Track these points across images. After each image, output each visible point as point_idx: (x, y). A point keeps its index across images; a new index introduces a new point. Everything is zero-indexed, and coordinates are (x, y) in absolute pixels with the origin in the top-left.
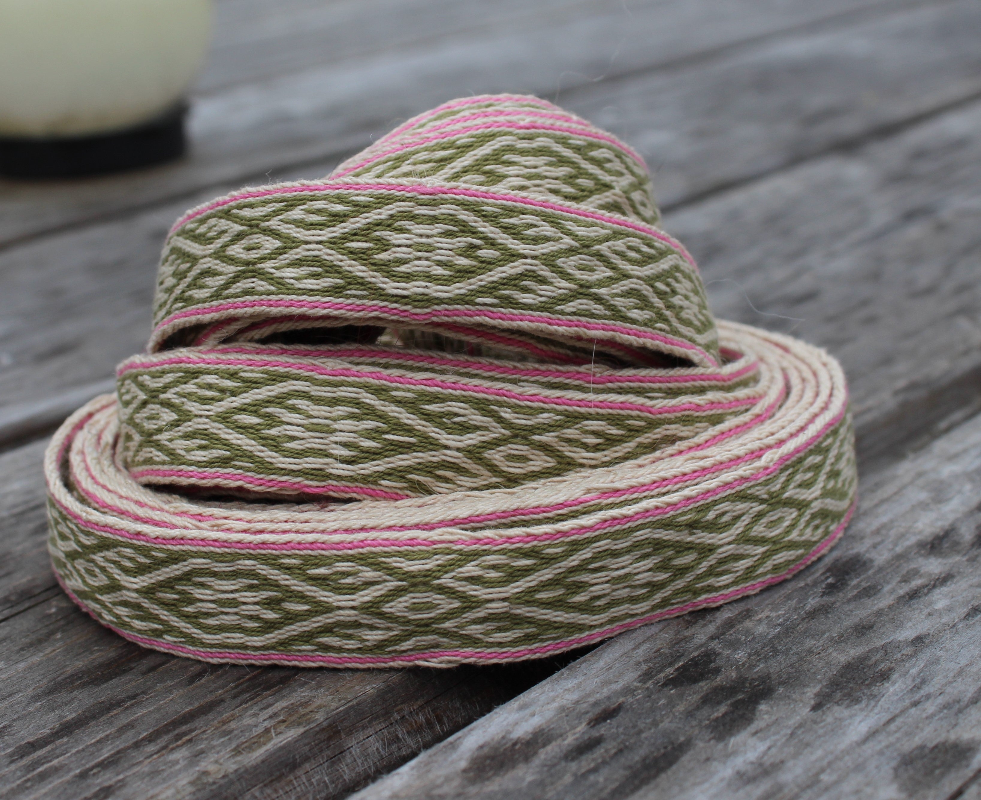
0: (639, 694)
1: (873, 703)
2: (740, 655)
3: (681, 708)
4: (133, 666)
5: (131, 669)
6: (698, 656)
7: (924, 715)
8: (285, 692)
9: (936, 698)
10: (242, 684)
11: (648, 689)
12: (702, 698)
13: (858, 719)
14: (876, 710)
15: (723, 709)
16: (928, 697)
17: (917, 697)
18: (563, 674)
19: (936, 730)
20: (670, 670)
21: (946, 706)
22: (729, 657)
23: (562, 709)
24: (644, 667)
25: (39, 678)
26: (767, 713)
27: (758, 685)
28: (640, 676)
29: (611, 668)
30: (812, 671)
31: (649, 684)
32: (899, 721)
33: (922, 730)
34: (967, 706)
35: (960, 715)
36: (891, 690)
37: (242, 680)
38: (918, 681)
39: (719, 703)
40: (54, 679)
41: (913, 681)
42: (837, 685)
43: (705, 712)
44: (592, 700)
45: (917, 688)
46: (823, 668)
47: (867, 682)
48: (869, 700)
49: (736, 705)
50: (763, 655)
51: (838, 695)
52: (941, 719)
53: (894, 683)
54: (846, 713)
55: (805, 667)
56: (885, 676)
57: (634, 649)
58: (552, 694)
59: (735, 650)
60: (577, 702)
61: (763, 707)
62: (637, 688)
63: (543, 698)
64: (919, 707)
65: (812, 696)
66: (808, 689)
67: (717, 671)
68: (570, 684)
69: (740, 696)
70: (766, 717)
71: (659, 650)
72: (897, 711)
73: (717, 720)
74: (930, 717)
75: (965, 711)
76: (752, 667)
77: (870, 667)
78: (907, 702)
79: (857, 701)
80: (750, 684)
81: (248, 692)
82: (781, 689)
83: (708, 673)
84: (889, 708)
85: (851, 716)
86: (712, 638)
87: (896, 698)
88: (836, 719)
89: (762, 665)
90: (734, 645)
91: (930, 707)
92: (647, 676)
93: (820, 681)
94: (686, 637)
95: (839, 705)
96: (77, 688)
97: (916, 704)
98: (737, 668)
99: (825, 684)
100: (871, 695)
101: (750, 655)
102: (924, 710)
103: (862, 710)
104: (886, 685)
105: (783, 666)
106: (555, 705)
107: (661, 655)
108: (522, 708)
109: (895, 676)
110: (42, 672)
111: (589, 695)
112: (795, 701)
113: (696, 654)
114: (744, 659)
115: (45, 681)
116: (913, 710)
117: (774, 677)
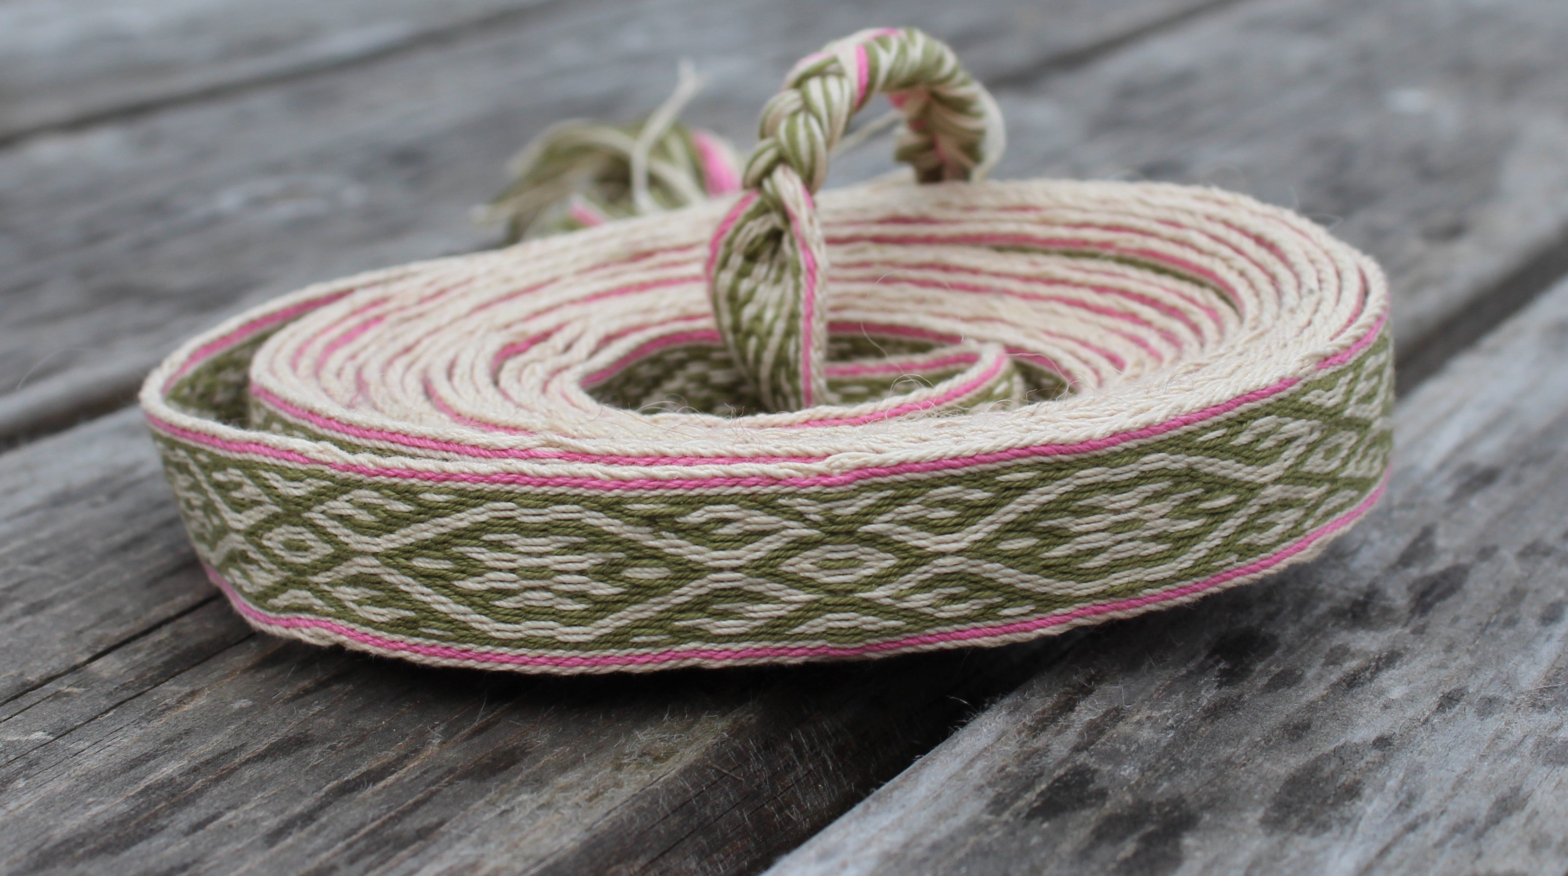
0: (996, 831)
1: (1349, 829)
2: (1128, 771)
3: (1066, 847)
4: (165, 823)
5: (163, 828)
6: (1066, 774)
7: (1430, 843)
8: (433, 850)
9: (1438, 818)
10: (356, 842)
11: (1006, 823)
12: (1093, 832)
13: (1336, 851)
14: (1358, 838)
15: (1129, 847)
16: (1426, 817)
17: (1410, 817)
18: (868, 807)
19: (1454, 862)
20: (1030, 796)
21: (1456, 829)
22: (1112, 775)
23: (887, 857)
24: (990, 793)
25: (11, 847)
26: (1198, 848)
27: (1171, 812)
28: (988, 806)
29: (939, 796)
30: (1244, 789)
31: (1006, 816)
32: (1396, 853)
33: (1434, 862)
34: (1486, 828)
35: (1482, 840)
36: (1369, 810)
37: (354, 837)
38: (1403, 796)
39: (1122, 838)
40: (37, 848)
41: (1397, 796)
42: (1288, 807)
43: (1105, 852)
44: (927, 841)
45: (1405, 805)
46: (1257, 784)
47: (1330, 801)
48: (1341, 825)
49: (1148, 840)
50: (1161, 772)
51: (1294, 821)
52: (1455, 846)
53: (1370, 801)
54: (1315, 844)
55: (1230, 783)
56: (1352, 792)
57: (965, 769)
58: (862, 836)
59: (1118, 764)
60: (906, 846)
61: (1189, 841)
62: (989, 824)
63: (851, 843)
64: (1419, 832)
65: (1257, 823)
66: (1247, 814)
67: (1102, 795)
68: (886, 819)
69: (1150, 828)
70: (1198, 854)
71: (1002, 769)
72: (1389, 839)
73: (1126, 861)
74: (1440, 844)
75: (1486, 835)
76: (1151, 787)
77: (1326, 780)
78: (1398, 827)
79: (1325, 827)
80: (1159, 810)
81: (371, 853)
82: (1207, 817)
83: (1090, 797)
84: (1375, 836)
85: (1325, 849)
86: (1077, 749)
87: (1380, 821)
88: (1303, 853)
89: (1166, 785)
90: (1115, 757)
91: (1435, 831)
92: (998, 805)
93: (1261, 803)
94: (1037, 751)
95: (1300, 834)
96: (82, 858)
97: (1412, 827)
98: (1131, 789)
99: (1268, 806)
100: (1342, 818)
101: (1142, 771)
102: (1427, 835)
103: (1336, 839)
104: (1359, 804)
105: (1197, 784)
106: (873, 851)
107: (1007, 776)
108: (824, 856)
109: (1367, 791)
110: (12, 838)
111: (920, 835)
112: (1233, 831)
113: (1061, 772)
114: (1137, 777)
115: (23, 852)
116: (1411, 837)
117: (1190, 799)
